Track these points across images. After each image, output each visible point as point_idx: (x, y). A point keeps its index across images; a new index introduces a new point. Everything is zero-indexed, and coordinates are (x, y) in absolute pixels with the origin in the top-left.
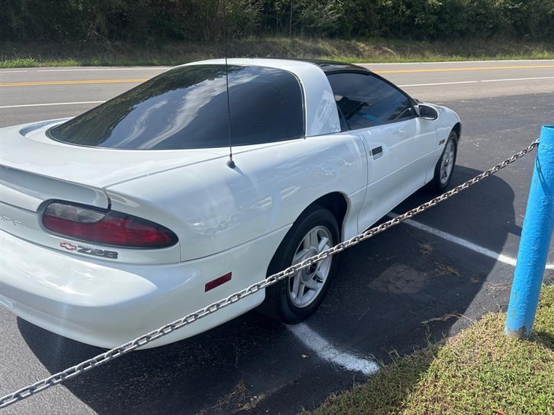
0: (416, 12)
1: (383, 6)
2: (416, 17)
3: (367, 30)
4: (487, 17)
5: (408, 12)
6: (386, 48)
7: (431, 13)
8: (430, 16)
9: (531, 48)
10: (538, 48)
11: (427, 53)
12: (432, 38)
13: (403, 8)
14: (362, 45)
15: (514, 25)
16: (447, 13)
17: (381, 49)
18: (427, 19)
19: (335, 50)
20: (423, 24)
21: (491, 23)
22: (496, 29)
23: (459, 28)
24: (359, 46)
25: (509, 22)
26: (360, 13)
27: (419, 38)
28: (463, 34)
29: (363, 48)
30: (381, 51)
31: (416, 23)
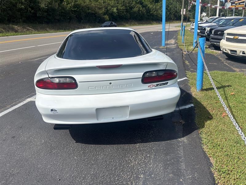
0: (37, 11)
1: (20, 8)
2: (37, 13)
3: (15, 19)
4: (66, 14)
5: (33, 11)
6: (28, 28)
7: (44, 12)
8: (44, 13)
9: (85, 26)
10: (87, 26)
11: (48, 29)
12: (48, 23)
13: (30, 9)
14: (16, 27)
15: (76, 17)
16: (50, 12)
17: (26, 28)
18: (43, 14)
19: (2, 30)
20: (41, 16)
21: (68, 16)
22: (70, 19)
23: (57, 19)
24: (14, 27)
25: (74, 15)
26: (9, 11)
27: (41, 23)
28: (59, 21)
29: (17, 28)
30: (26, 29)
31: (38, 15)
